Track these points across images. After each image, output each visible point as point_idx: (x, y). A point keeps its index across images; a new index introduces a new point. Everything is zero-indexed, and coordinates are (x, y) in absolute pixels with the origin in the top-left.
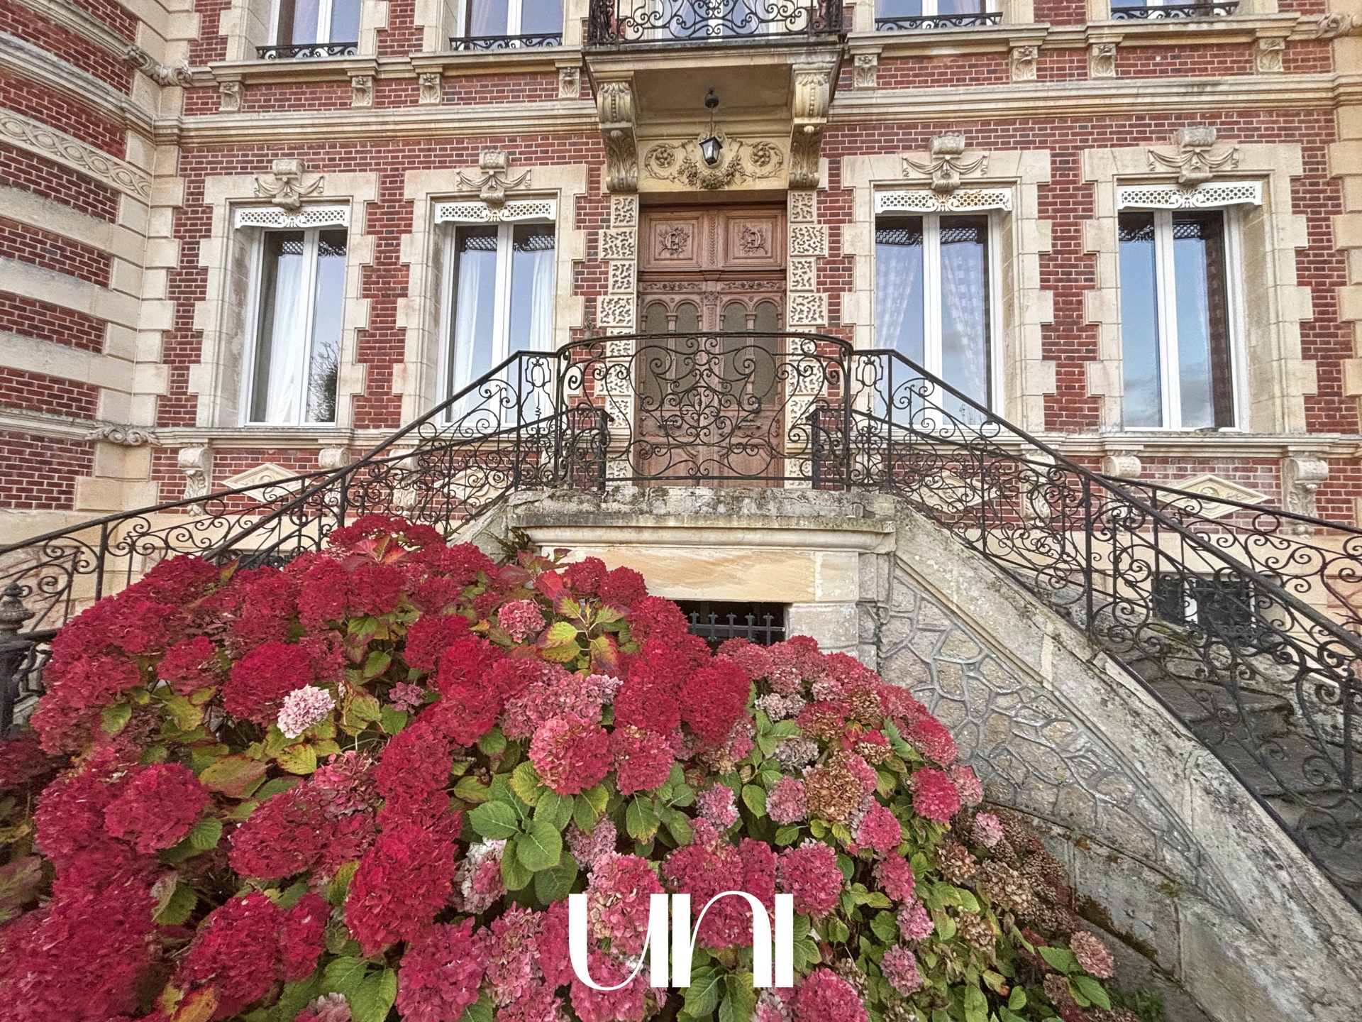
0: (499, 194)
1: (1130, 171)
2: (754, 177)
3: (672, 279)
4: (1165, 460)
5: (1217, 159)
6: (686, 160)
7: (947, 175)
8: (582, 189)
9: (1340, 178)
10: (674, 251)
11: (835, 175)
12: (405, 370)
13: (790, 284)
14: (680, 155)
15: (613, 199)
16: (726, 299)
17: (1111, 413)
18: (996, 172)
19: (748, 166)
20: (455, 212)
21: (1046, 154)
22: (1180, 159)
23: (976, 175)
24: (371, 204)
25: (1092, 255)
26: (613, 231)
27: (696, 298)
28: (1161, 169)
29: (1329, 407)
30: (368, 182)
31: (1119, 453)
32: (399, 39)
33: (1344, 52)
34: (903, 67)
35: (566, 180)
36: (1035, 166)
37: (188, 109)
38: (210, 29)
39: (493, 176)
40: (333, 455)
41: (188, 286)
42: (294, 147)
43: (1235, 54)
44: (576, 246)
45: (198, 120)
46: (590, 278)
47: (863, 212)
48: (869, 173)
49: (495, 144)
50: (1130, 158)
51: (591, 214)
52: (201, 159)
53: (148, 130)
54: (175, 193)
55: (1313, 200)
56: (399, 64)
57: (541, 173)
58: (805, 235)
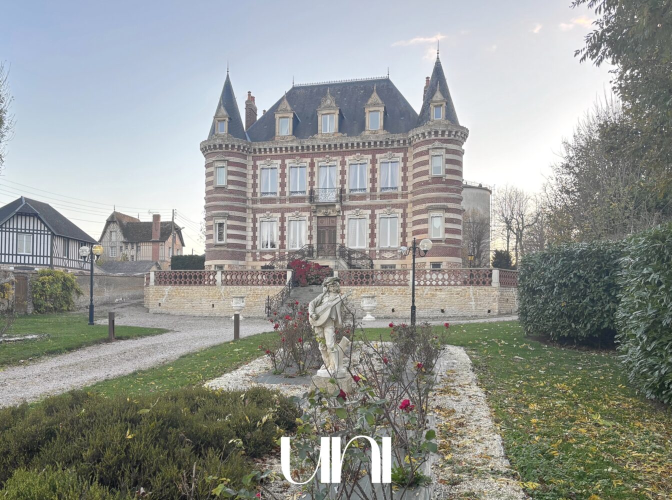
0: (298, 216)
1: (381, 213)
2: (332, 214)
3: (322, 227)
4: (384, 251)
5: (392, 211)
6: (323, 213)
7: (357, 214)
8: (309, 216)
9: (407, 213)
10: (321, 224)
11: (343, 214)
12: (286, 241)
13: (337, 228)
15: (313, 217)
16: (329, 230)
17: (377, 245)
18: (364, 213)
20: (292, 218)
21: (370, 210)
22: (387, 211)
23: (361, 213)
24: (280, 218)
25: (376, 224)
26: (314, 222)
27: (325, 230)
29: (404, 244)
30: (279, 215)
31: (377, 250)
32: (283, 193)
33: (409, 196)
34: (353, 198)
35: (307, 214)
36: (369, 212)
37: (252, 204)
38: (254, 191)
39: (297, 214)
40: (277, 253)
41: (254, 229)
42: (268, 210)
43: (395, 196)
44: (308, 223)
45: (255, 206)
46: (310, 228)
47: (346, 218)
48: (347, 213)
49: (297, 209)
50: (381, 211)
51: (310, 219)
52: (255, 211)
53: (249, 208)
54: (252, 216)
55: (404, 216)
56: (283, 197)
57: (304, 214)
58: (339, 222)
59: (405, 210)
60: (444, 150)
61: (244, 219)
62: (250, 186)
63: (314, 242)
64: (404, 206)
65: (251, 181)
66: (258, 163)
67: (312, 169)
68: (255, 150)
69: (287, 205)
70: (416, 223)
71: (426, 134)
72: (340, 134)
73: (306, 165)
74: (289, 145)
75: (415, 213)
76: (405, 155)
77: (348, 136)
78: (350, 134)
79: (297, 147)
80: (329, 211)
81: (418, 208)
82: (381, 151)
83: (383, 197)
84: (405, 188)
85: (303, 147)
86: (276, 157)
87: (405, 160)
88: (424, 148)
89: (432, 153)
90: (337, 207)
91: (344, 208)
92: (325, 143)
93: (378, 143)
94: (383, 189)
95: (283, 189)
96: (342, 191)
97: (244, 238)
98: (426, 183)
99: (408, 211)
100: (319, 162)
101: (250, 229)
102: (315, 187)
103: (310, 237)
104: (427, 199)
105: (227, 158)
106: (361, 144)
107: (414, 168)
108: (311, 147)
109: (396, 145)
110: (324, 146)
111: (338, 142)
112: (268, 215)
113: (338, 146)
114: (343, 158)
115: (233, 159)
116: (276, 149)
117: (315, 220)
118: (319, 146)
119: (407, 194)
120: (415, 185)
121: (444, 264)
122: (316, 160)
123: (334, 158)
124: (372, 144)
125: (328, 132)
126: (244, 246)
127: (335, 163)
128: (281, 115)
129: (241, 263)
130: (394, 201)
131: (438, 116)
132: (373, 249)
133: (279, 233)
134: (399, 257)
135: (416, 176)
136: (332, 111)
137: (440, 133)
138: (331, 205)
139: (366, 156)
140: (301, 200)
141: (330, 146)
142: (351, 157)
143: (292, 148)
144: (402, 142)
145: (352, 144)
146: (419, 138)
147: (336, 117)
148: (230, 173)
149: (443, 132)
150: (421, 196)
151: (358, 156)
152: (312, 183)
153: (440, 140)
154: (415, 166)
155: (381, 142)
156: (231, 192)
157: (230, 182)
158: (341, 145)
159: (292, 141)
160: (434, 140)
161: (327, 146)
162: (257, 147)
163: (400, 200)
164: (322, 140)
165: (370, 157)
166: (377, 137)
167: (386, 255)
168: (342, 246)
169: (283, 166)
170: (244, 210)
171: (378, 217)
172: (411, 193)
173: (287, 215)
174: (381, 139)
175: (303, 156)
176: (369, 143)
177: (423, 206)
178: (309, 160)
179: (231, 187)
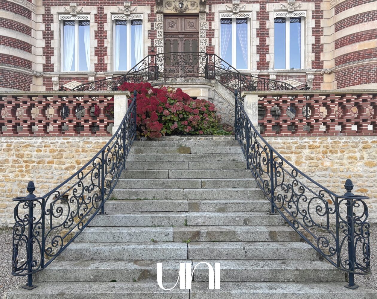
0: (129, 13)
1: (277, 9)
2: (191, 10)
3: (172, 34)
4: (282, 76)
5: (296, 6)
6: (175, 5)
7: (236, 10)
8: (149, 12)
9: (323, 11)
10: (172, 27)
11: (210, 9)
12: (108, 57)
13: (200, 36)
14: (173, 4)
15: (157, 15)
16: (185, 39)
17: (271, 65)
18: (247, 9)
19: (190, 7)
20: (117, 17)
21: (259, 4)
22: (288, 6)
23: (243, 9)
24: (95, 15)
25: (268, 29)
26: (157, 23)
27: (177, 39)
28: (284, 8)
29: (318, 64)
30: (94, 9)
31: (272, 74)
35: (146, 10)
36: (256, 7)
39: (127, 8)
41: (48, 35)
44: (148, 26)
46: (152, 34)
47: (216, 19)
48: (218, 9)
51: (152, 18)
52: (49, 1)
55: (317, 15)
57: (139, 8)
59: (317, 6)
61: (26, 13)
63: (159, 59)
97: (27, 48)
99: (324, 5)
101: (40, 34)
103: (153, 51)
126: (28, 64)
132: (264, 72)
133: (95, 44)
134: (309, 86)
167: (286, 84)
171: (271, 16)
173: (108, 10)
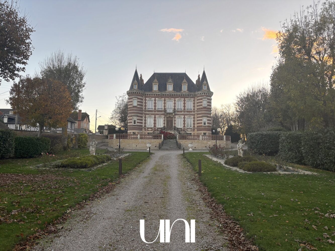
3: (168, 120)
12: (156, 125)
13: (173, 121)
14: (168, 115)
17: (186, 127)
20: (158, 117)
22: (189, 116)
23: (181, 116)
25: (185, 120)
29: (194, 127)
30: (154, 116)
32: (155, 109)
33: (196, 112)
34: (178, 111)
35: (163, 116)
36: (183, 116)
37: (145, 112)
38: (145, 108)
39: (160, 116)
40: (153, 128)
41: (145, 120)
42: (150, 114)
43: (191, 112)
44: (164, 119)
45: (146, 113)
46: (164, 120)
47: (176, 118)
48: (176, 116)
49: (160, 114)
50: (187, 116)
51: (164, 118)
52: (145, 114)
53: (143, 113)
54: (144, 116)
55: (194, 118)
56: (155, 110)
57: (162, 116)
58: (174, 119)
59: (194, 116)
60: (207, 99)
61: (142, 117)
62: (144, 106)
63: (166, 125)
64: (194, 115)
65: (144, 104)
66: (147, 99)
67: (165, 102)
68: (146, 94)
69: (157, 113)
70: (198, 120)
71: (202, 94)
72: (174, 91)
73: (163, 100)
74: (158, 93)
75: (198, 117)
76: (194, 99)
77: (176, 92)
78: (177, 92)
79: (160, 95)
80: (170, 115)
81: (199, 116)
82: (187, 98)
83: (187, 112)
84: (194, 109)
85: (162, 95)
86: (153, 97)
87: (194, 101)
88: (201, 98)
89: (203, 99)
90: (173, 114)
91: (175, 115)
92: (169, 94)
93: (186, 95)
94: (187, 109)
95: (155, 108)
96: (175, 109)
97: (142, 123)
98: (202, 108)
99: (195, 116)
100: (167, 99)
101: (144, 120)
102: (166, 107)
103: (164, 124)
104: (202, 113)
105: (137, 97)
106: (181, 95)
107: (197, 104)
108: (165, 95)
109: (191, 96)
110: (169, 95)
111: (173, 94)
112: (150, 116)
113: (173, 95)
114: (175, 99)
115: (139, 97)
116: (153, 94)
117: (166, 118)
118: (167, 95)
119: (195, 111)
120: (197, 109)
121: (207, 133)
122: (166, 99)
123: (172, 99)
124: (184, 95)
125: (170, 90)
126: (142, 126)
127: (172, 100)
128: (154, 84)
129: (141, 131)
130: (191, 113)
131: (205, 88)
132: (184, 128)
133: (154, 122)
134: (192, 130)
135: (197, 106)
136: (171, 84)
137: (206, 93)
138: (171, 114)
139: (182, 99)
140: (161, 111)
141: (171, 95)
142: (177, 99)
143: (158, 95)
144: (193, 95)
145: (178, 95)
146: (199, 95)
147: (172, 86)
148: (138, 102)
149: (207, 93)
150: (200, 112)
151: (180, 99)
152: (165, 106)
153: (206, 96)
154: (197, 103)
155: (187, 95)
156: (138, 108)
157: (138, 105)
158: (174, 95)
159: (159, 92)
160: (204, 96)
161: (170, 95)
162: (146, 93)
163: (193, 113)
164: (168, 93)
165: (183, 99)
166: (186, 93)
167: (189, 130)
168: (175, 127)
169: (155, 100)
170: (142, 114)
171: (186, 118)
172: (196, 111)
173: (156, 116)
174: (187, 94)
175: (162, 97)
176: (183, 95)
177: (201, 115)
178: (164, 99)
179: (138, 106)
